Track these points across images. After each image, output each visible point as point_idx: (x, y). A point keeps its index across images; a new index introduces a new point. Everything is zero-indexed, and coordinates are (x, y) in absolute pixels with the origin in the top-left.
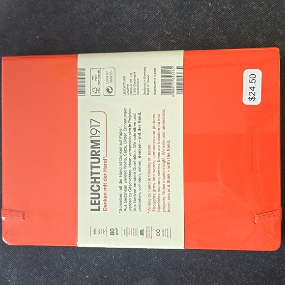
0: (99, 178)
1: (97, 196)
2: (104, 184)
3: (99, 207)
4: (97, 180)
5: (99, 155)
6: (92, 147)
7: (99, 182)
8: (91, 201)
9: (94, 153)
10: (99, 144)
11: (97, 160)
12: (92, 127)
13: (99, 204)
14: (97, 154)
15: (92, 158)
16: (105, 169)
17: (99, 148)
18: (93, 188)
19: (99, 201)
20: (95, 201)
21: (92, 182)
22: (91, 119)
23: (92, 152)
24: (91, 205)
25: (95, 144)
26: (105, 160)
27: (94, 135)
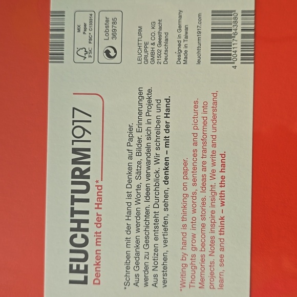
0: (87, 221)
1: (82, 256)
2: (96, 233)
3: (86, 278)
4: (83, 226)
5: (88, 177)
6: (74, 161)
7: (87, 230)
8: (71, 266)
9: (77, 173)
10: (89, 156)
11: (84, 187)
12: (76, 124)
13: (85, 271)
14: (83, 174)
15: (73, 183)
16: (98, 204)
17: (88, 163)
18: (75, 241)
19: (86, 267)
20: (78, 266)
21: (72, 230)
22: (74, 109)
23: (74, 170)
24: (70, 272)
25: (81, 156)
26: (100, 188)
27: (78, 139)
